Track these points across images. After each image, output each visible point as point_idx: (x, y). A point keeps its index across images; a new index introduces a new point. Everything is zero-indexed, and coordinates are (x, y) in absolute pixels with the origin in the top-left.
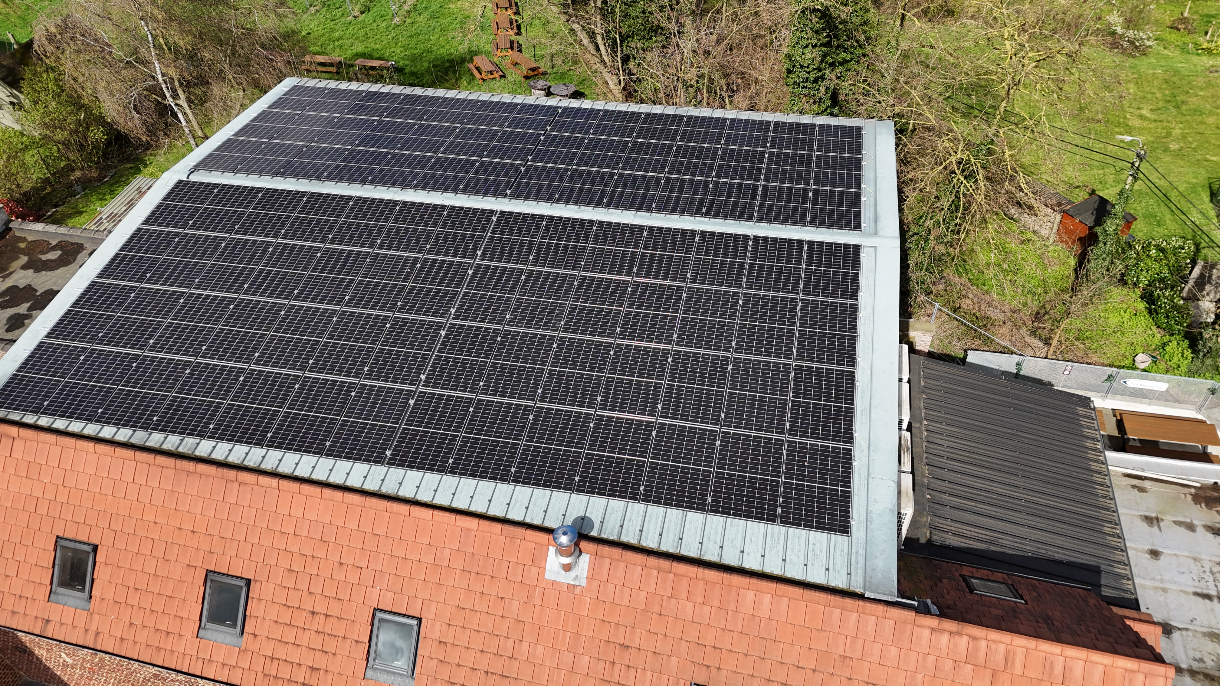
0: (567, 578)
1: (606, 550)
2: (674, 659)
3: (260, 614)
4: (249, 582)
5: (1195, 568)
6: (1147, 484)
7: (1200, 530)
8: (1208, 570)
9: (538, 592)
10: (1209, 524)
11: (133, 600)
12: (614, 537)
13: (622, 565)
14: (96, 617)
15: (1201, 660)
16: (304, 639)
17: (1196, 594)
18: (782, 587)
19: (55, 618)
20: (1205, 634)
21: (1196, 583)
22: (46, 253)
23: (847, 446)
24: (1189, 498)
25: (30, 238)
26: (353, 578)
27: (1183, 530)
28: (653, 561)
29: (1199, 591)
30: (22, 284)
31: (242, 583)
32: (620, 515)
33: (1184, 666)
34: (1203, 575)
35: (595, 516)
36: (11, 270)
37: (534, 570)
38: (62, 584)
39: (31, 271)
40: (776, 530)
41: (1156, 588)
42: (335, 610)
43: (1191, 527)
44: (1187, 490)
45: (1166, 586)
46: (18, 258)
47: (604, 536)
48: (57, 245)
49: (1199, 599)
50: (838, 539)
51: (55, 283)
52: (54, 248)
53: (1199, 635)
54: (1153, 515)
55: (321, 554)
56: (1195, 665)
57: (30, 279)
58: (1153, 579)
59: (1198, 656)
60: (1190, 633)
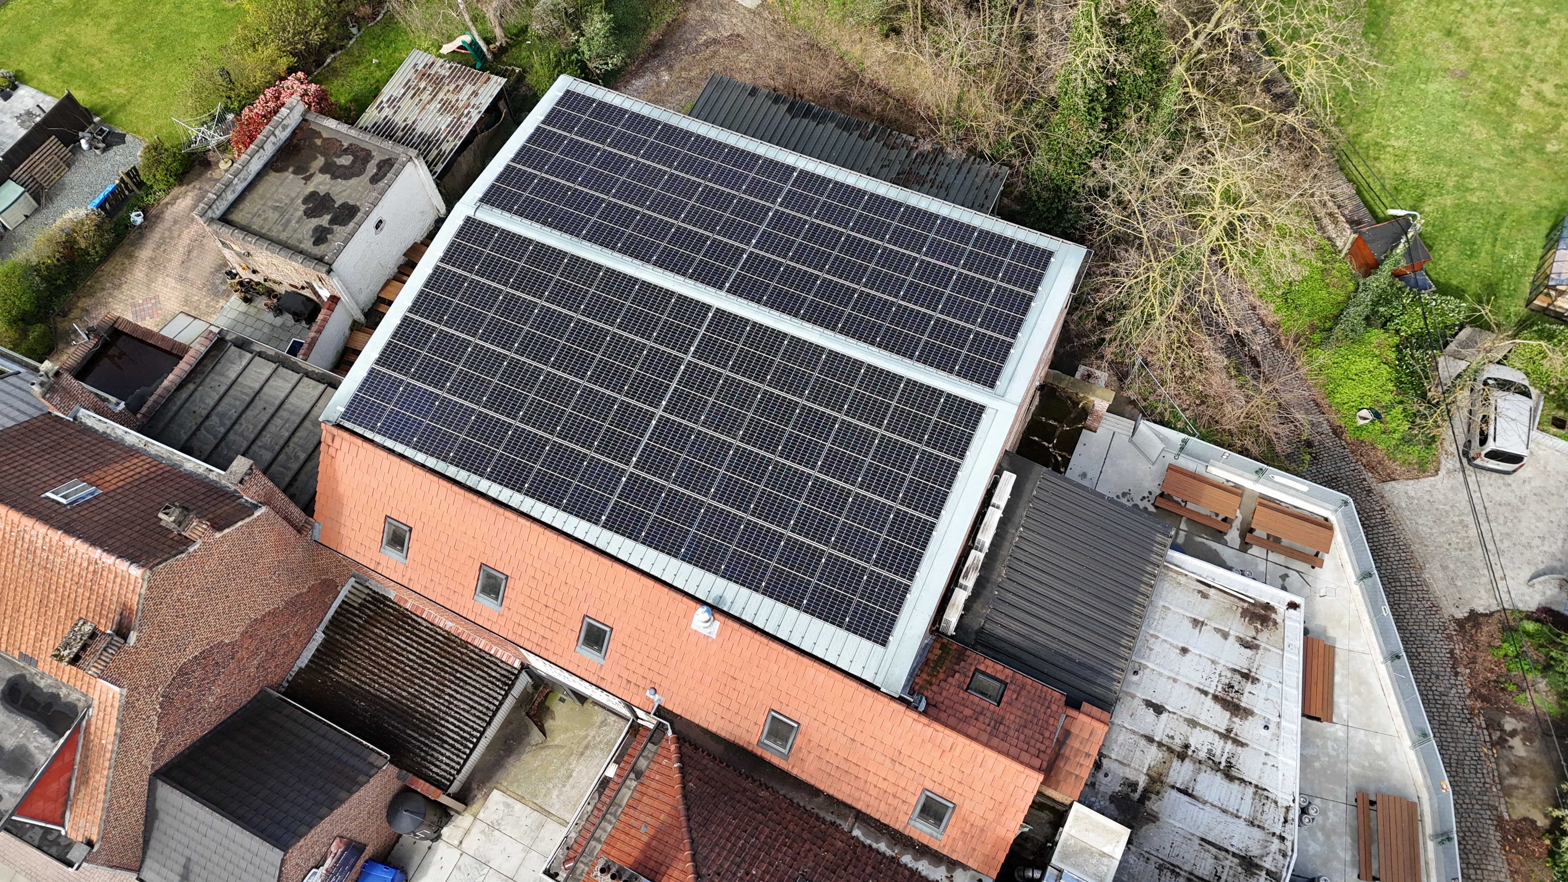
0: (706, 632)
1: (730, 623)
2: (762, 693)
3: (513, 598)
4: (507, 577)
5: (1209, 667)
6: (1212, 592)
7: (1232, 639)
8: (1218, 672)
9: (685, 634)
10: (1242, 636)
11: (434, 566)
12: (737, 615)
13: (739, 634)
14: (409, 570)
15: (1172, 738)
16: (539, 619)
17: (1199, 689)
18: (832, 673)
19: (383, 563)
20: (1186, 719)
21: (1203, 681)
22: (339, 156)
23: (908, 582)
24: (1240, 610)
25: (325, 135)
26: (573, 593)
27: (1218, 636)
28: (757, 637)
29: (1201, 687)
30: (322, 190)
31: (503, 577)
32: (745, 599)
33: (1157, 739)
34: (1212, 676)
35: (729, 598)
36: (312, 171)
37: (685, 621)
38: (388, 544)
39: (328, 176)
40: (841, 633)
41: (1169, 678)
42: (560, 608)
43: (1225, 635)
44: (1242, 603)
45: (1178, 677)
46: (316, 158)
47: (731, 612)
48: (348, 148)
49: (1198, 693)
50: (878, 648)
51: (350, 196)
52: (346, 151)
53: (1181, 720)
54: (1201, 619)
55: (554, 574)
56: (1166, 740)
57: (328, 187)
58: (1172, 671)
59: (1171, 733)
60: (1175, 717)
